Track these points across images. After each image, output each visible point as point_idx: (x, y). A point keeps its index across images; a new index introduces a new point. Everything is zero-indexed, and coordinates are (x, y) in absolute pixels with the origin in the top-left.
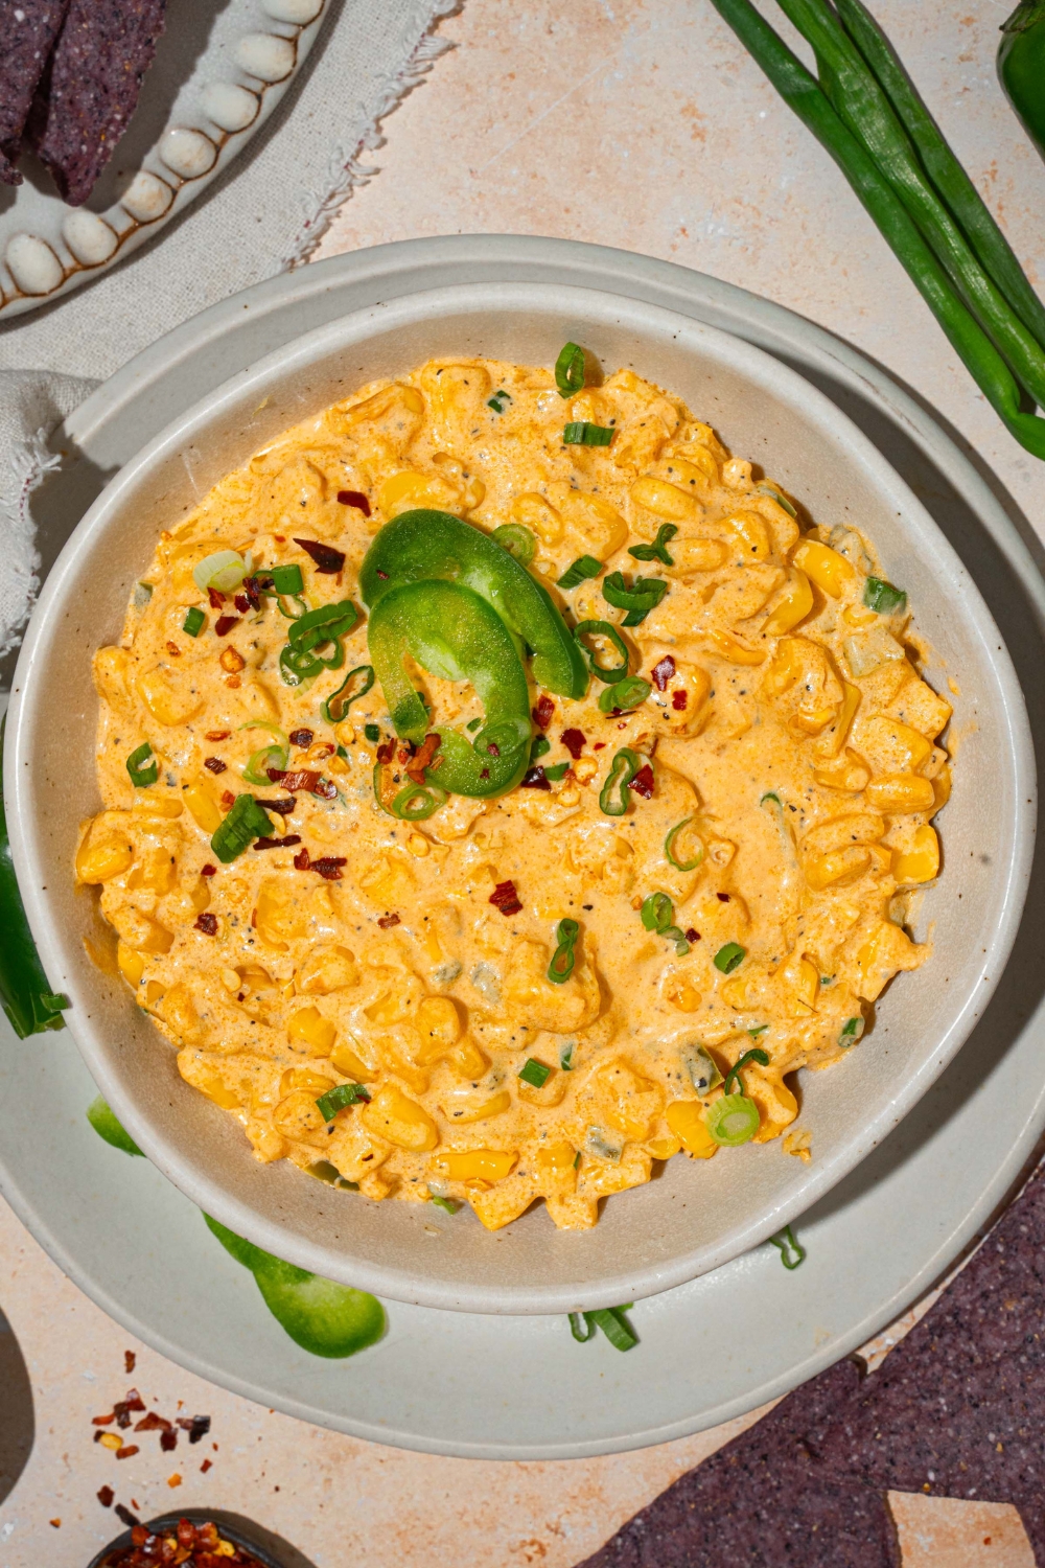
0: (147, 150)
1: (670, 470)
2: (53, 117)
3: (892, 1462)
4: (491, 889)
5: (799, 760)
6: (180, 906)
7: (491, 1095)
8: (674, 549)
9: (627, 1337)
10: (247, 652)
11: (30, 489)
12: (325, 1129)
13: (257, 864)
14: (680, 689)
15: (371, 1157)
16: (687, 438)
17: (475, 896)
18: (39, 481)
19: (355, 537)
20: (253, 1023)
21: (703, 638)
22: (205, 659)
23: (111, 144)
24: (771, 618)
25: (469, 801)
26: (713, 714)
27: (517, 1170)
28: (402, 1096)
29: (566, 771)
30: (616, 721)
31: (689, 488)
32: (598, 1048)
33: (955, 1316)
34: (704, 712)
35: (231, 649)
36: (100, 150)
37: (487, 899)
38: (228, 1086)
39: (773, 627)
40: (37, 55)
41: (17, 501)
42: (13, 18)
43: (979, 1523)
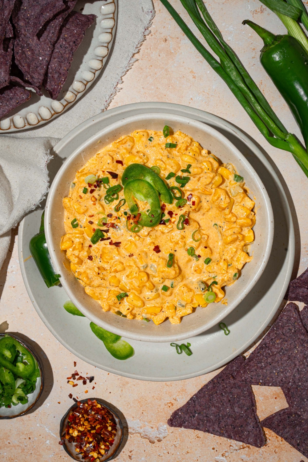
0: (70, 86)
1: (189, 152)
2: (49, 80)
3: (252, 378)
4: (153, 247)
5: (221, 216)
6: (84, 254)
7: (155, 294)
8: (191, 170)
9: (190, 353)
10: (97, 197)
11: (47, 163)
12: (119, 303)
13: (101, 244)
14: (193, 201)
15: (129, 309)
16: (193, 145)
17: (150, 249)
18: (49, 161)
19: (120, 170)
20: (102, 279)
21: (198, 189)
22: (88, 199)
23: (62, 86)
24: (213, 184)
25: (148, 228)
26: (201, 206)
27: (162, 311)
28: (135, 295)
29: (169, 220)
30: (180, 209)
31: (194, 156)
32: (179, 282)
33: (265, 345)
34: (199, 206)
35: (93, 196)
36: (59, 87)
37: (153, 250)
38: (96, 295)
39: (214, 186)
40: (45, 67)
41: (44, 166)
42: (39, 59)
43: (274, 394)
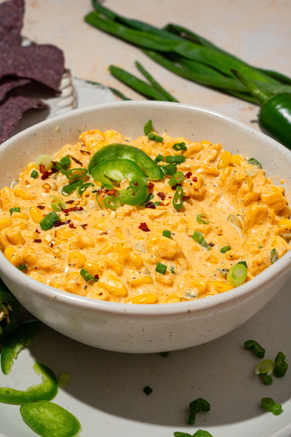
4: (139, 225)
5: (237, 201)
6: (28, 234)
7: (145, 275)
10: (52, 185)
12: (83, 287)
14: (194, 177)
15: (102, 294)
20: (56, 257)
22: (37, 186)
25: (129, 206)
26: (206, 192)
28: (112, 276)
29: (161, 204)
32: (183, 270)
34: (203, 189)
35: (46, 184)
37: (138, 227)
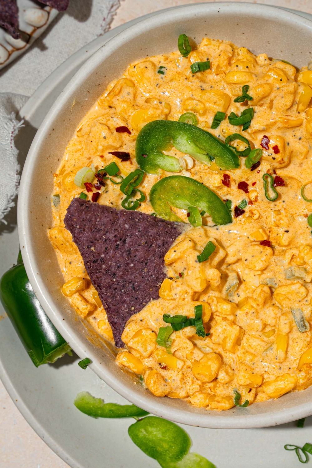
1: (237, 66)
8: (251, 93)
14: (274, 145)
16: (238, 55)
19: (129, 144)
21: (275, 123)
24: (298, 104)
26: (292, 152)
30: (256, 171)
31: (247, 70)
34: (288, 152)
39: (301, 107)
